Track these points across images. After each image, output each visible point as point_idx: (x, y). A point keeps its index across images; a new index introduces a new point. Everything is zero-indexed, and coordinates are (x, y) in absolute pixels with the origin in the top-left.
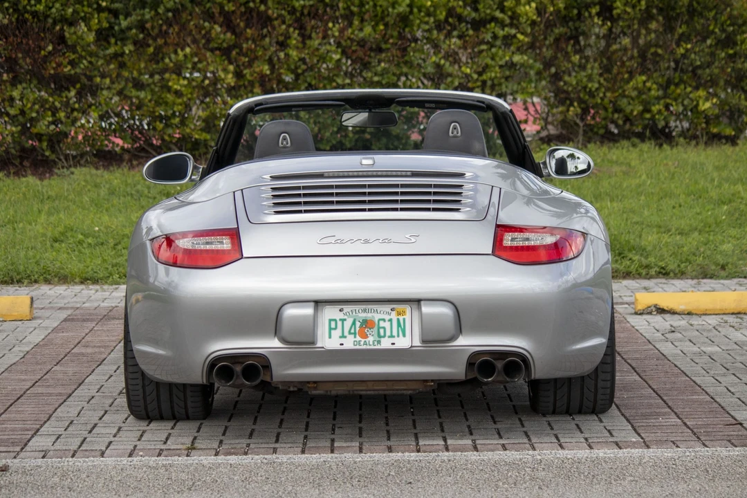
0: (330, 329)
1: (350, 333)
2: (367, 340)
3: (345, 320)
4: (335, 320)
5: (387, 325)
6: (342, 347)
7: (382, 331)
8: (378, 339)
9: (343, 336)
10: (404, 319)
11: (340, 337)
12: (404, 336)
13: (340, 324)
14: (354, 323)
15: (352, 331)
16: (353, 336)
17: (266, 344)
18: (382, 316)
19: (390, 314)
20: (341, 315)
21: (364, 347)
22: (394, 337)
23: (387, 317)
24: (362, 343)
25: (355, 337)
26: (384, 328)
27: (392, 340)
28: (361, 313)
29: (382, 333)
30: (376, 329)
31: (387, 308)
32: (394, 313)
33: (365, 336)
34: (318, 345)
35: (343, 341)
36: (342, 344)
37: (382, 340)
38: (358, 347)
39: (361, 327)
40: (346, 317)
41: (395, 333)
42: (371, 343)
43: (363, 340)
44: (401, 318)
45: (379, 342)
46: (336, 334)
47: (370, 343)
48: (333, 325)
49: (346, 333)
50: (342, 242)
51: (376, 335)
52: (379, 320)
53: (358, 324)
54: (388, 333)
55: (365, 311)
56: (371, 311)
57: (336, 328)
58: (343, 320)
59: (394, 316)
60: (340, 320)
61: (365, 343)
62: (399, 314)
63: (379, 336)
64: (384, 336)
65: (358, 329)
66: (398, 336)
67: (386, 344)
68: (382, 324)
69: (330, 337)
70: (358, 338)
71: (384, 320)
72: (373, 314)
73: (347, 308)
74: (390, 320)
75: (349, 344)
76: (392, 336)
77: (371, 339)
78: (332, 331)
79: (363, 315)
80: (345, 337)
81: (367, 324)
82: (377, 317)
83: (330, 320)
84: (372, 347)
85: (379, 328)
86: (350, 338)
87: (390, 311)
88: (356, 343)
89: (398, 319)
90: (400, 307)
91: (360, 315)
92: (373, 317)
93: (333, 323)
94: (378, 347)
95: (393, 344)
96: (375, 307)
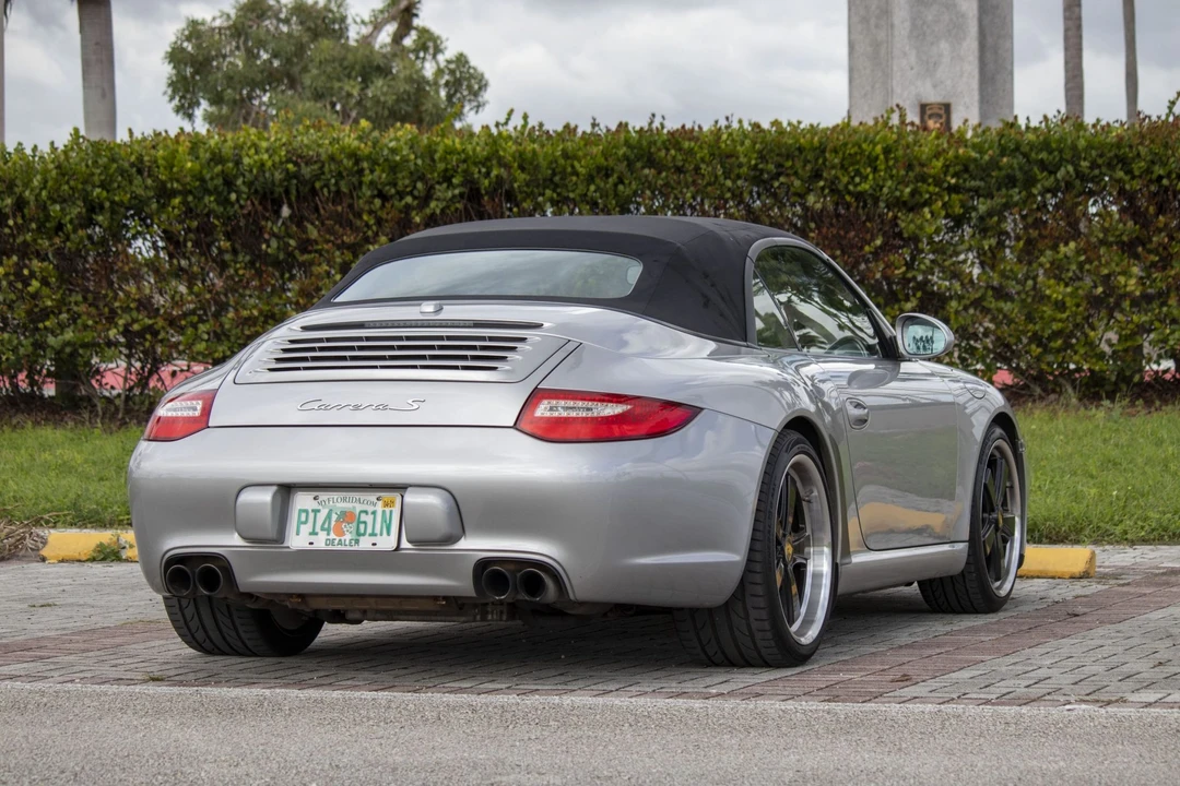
0: (300, 523)
1: (323, 529)
2: (343, 538)
3: (319, 511)
4: (306, 511)
5: (369, 519)
6: (310, 547)
7: (362, 527)
8: (355, 537)
9: (314, 533)
10: (391, 512)
11: (310, 534)
12: (388, 534)
13: (311, 515)
14: (329, 517)
15: (326, 526)
16: (326, 532)
17: (225, 541)
18: (364, 507)
19: (375, 505)
20: (313, 505)
21: (340, 548)
22: (376, 535)
23: (370, 509)
24: (336, 542)
25: (328, 534)
26: (365, 523)
27: (373, 539)
28: (338, 502)
29: (362, 530)
30: (355, 524)
31: (372, 497)
32: (380, 503)
33: (341, 533)
34: (285, 545)
35: (313, 538)
36: (311, 543)
37: (362, 538)
38: (330, 548)
39: (337, 521)
40: (320, 507)
41: (377, 531)
42: (347, 543)
43: (338, 539)
44: (388, 510)
45: (357, 542)
46: (306, 529)
47: (346, 541)
48: (303, 519)
49: (318, 529)
50: (327, 408)
51: (354, 532)
52: (361, 512)
53: (334, 517)
54: (369, 530)
55: (344, 500)
56: (351, 500)
57: (305, 523)
58: (316, 511)
59: (379, 507)
60: (313, 511)
61: (340, 543)
62: (386, 505)
63: (359, 534)
64: (364, 535)
65: (333, 523)
66: (381, 535)
67: (365, 544)
68: (364, 517)
69: (298, 534)
70: (332, 536)
71: (366, 512)
72: (355, 504)
73: (323, 496)
74: (374, 513)
75: (320, 543)
76: (373, 534)
77: (348, 537)
78: (302, 526)
79: (342, 505)
80: (317, 534)
81: (345, 517)
82: (359, 508)
83: (301, 511)
84: (348, 548)
85: (359, 522)
86: (323, 536)
87: (375, 501)
88: (328, 542)
89: (384, 512)
90: (386, 495)
91: (338, 505)
92: (354, 507)
93: (303, 515)
94: (355, 548)
95: (374, 544)
96: (357, 495)
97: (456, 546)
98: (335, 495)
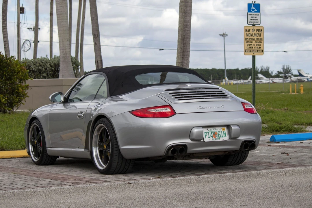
0: (205, 135)
1: (211, 136)
3: (209, 132)
4: (206, 132)
5: (220, 133)
7: (219, 135)
8: (219, 138)
9: (209, 137)
11: (209, 138)
12: (226, 137)
13: (208, 133)
14: (211, 133)
15: (212, 136)
16: (212, 137)
17: (186, 141)
18: (219, 131)
20: (207, 131)
22: (223, 137)
23: (220, 131)
24: (215, 139)
26: (220, 134)
27: (223, 138)
29: (220, 136)
30: (217, 135)
31: (220, 128)
32: (222, 130)
33: (215, 137)
35: (209, 139)
36: (209, 140)
37: (220, 138)
38: (214, 141)
41: (223, 136)
43: (215, 138)
44: (224, 131)
45: (219, 139)
46: (207, 137)
47: (216, 139)
48: (206, 134)
49: (210, 137)
50: (203, 108)
51: (218, 137)
52: (218, 132)
53: (213, 133)
54: (221, 136)
55: (214, 129)
56: (215, 129)
57: (207, 135)
58: (208, 132)
62: (223, 130)
63: (219, 137)
64: (220, 137)
67: (221, 139)
68: (219, 133)
69: (206, 138)
70: (213, 138)
71: (219, 132)
73: (209, 129)
74: (221, 132)
75: (211, 140)
76: (222, 137)
77: (217, 138)
78: (206, 136)
79: (213, 130)
80: (210, 138)
81: (215, 133)
82: (217, 131)
83: (205, 133)
84: (218, 140)
85: (219, 134)
86: (211, 138)
90: (223, 128)
93: (206, 133)
94: (219, 140)
95: (223, 139)
96: (216, 128)
97: (239, 138)
98: (212, 128)
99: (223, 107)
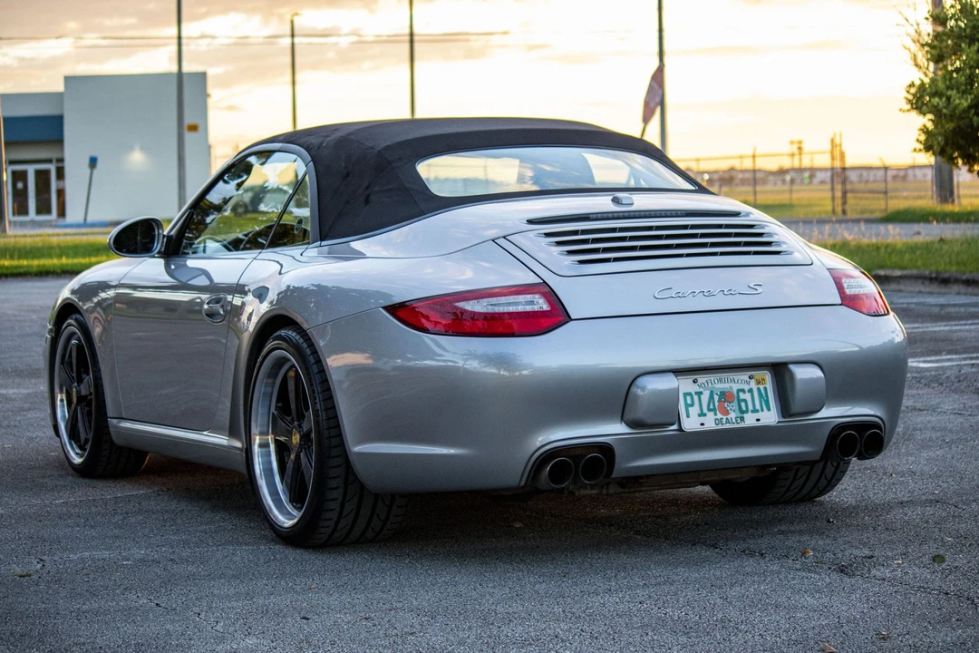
0: (687, 406)
1: (709, 410)
2: (729, 417)
3: (701, 393)
4: (690, 394)
5: (747, 396)
6: (702, 428)
7: (743, 404)
8: (740, 415)
9: (702, 414)
10: (765, 389)
11: (699, 415)
12: (769, 410)
13: (696, 398)
14: (711, 397)
15: (711, 407)
16: (712, 413)
17: (610, 430)
18: (740, 386)
19: (748, 383)
20: (693, 388)
21: (727, 426)
22: (757, 411)
23: (746, 387)
24: (724, 421)
25: (716, 415)
26: (745, 401)
27: (756, 416)
28: (716, 383)
29: (744, 408)
30: (735, 403)
31: (744, 376)
32: (753, 382)
33: (726, 412)
35: (702, 419)
36: (702, 424)
37: (745, 415)
38: (720, 427)
39: (719, 401)
40: (701, 390)
41: (758, 407)
42: (734, 421)
43: (725, 418)
44: (761, 387)
45: (742, 419)
46: (694, 411)
47: (731, 420)
48: (689, 402)
49: (705, 410)
50: (679, 296)
51: (737, 410)
52: (739, 391)
53: (716, 398)
54: (751, 408)
55: (720, 381)
56: (727, 380)
57: (692, 405)
58: (699, 394)
59: (753, 384)
60: (696, 393)
61: (727, 421)
62: (758, 383)
63: (742, 412)
64: (747, 412)
65: (717, 404)
66: (762, 410)
67: (750, 420)
68: (742, 396)
69: (688, 417)
70: (719, 416)
71: (743, 391)
72: (730, 384)
73: (702, 379)
74: (751, 391)
75: (710, 423)
76: (755, 411)
77: (733, 415)
78: (690, 409)
79: (719, 386)
80: (705, 415)
81: (726, 397)
82: (735, 387)
83: (686, 394)
84: (736, 426)
85: (740, 401)
86: (711, 415)
87: (748, 380)
88: (718, 421)
89: (759, 389)
90: (758, 374)
91: (717, 386)
92: (731, 387)
93: (689, 398)
94: (742, 425)
95: (758, 420)
96: (731, 375)
97: (820, 415)
98: (712, 377)
99: (760, 290)
